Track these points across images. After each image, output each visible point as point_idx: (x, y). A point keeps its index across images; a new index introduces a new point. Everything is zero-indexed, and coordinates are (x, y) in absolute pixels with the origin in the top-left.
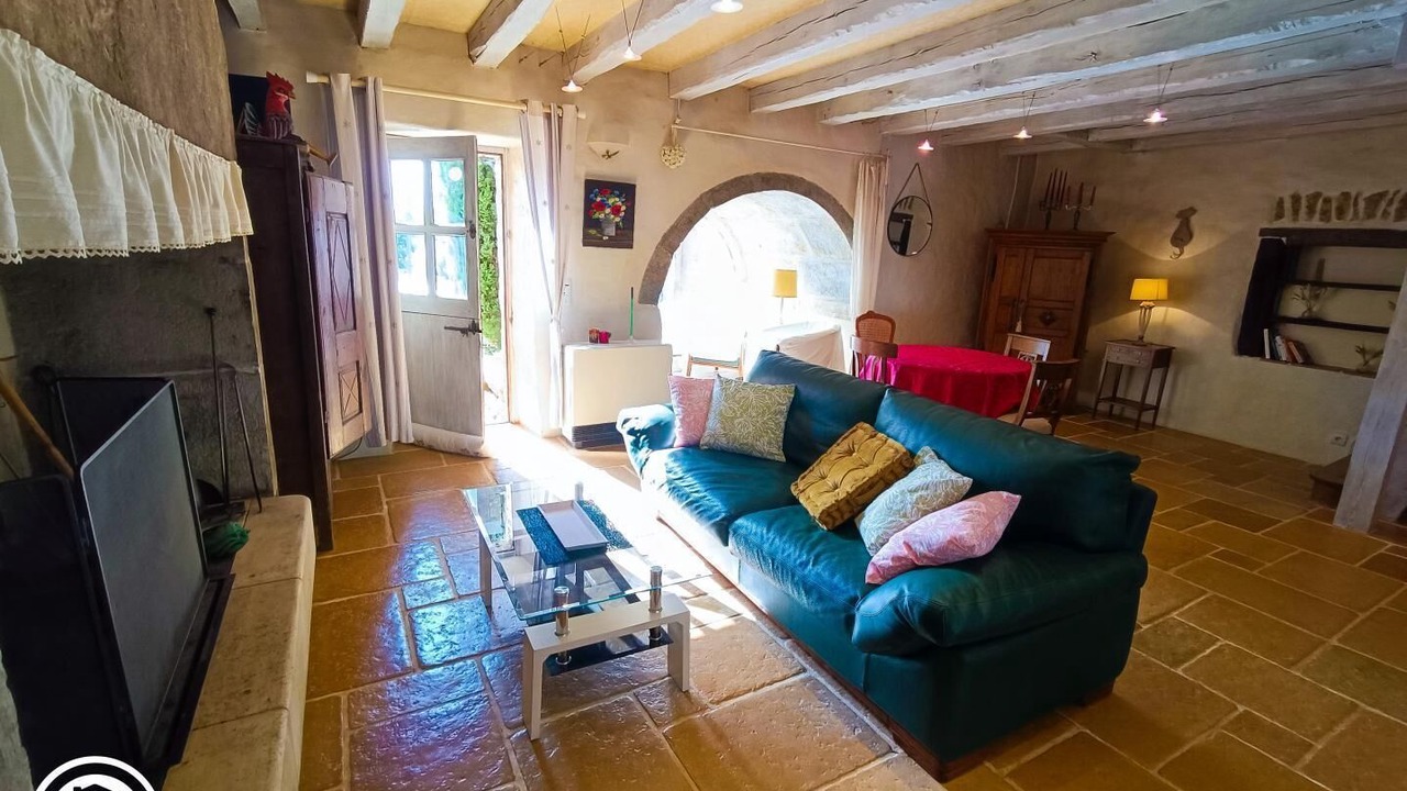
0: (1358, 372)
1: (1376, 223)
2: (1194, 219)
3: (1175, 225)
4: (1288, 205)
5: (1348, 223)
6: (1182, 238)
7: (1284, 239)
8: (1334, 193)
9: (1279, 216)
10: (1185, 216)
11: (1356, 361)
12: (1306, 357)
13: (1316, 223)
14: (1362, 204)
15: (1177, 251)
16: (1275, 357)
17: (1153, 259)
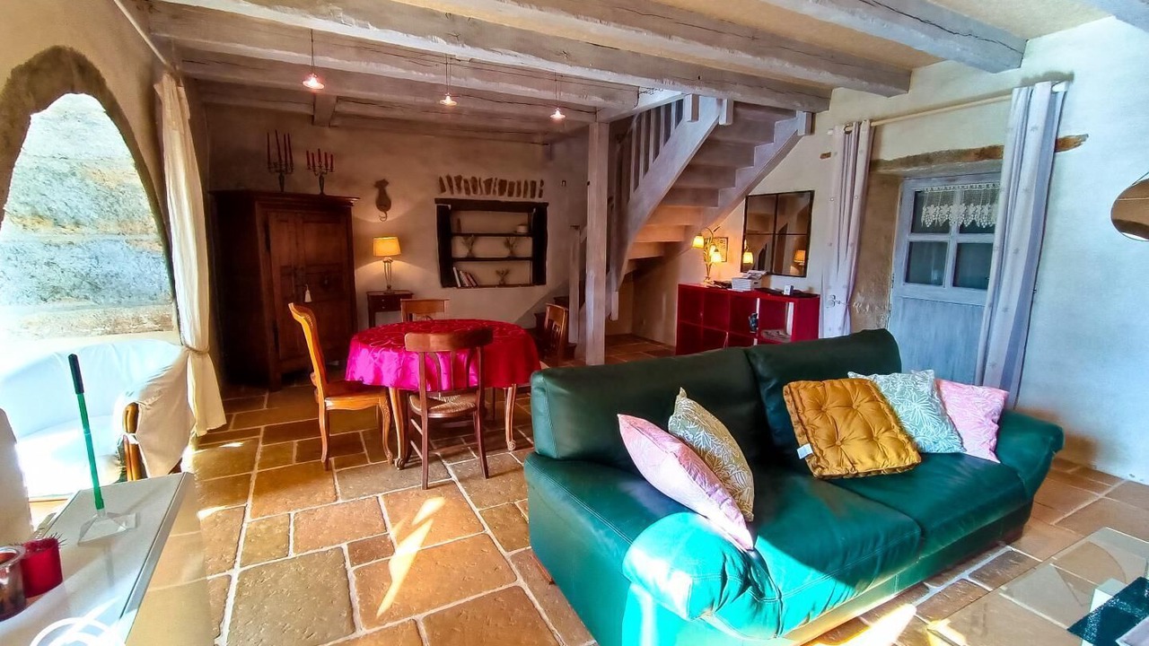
0: (500, 286)
1: (491, 197)
2: (389, 189)
3: (374, 194)
4: (446, 182)
5: (480, 196)
6: (384, 204)
7: (449, 206)
8: (468, 177)
9: (443, 190)
10: (381, 185)
11: (496, 280)
12: (476, 284)
13: (463, 196)
14: (483, 185)
15: (383, 214)
16: (463, 286)
17: (366, 221)
